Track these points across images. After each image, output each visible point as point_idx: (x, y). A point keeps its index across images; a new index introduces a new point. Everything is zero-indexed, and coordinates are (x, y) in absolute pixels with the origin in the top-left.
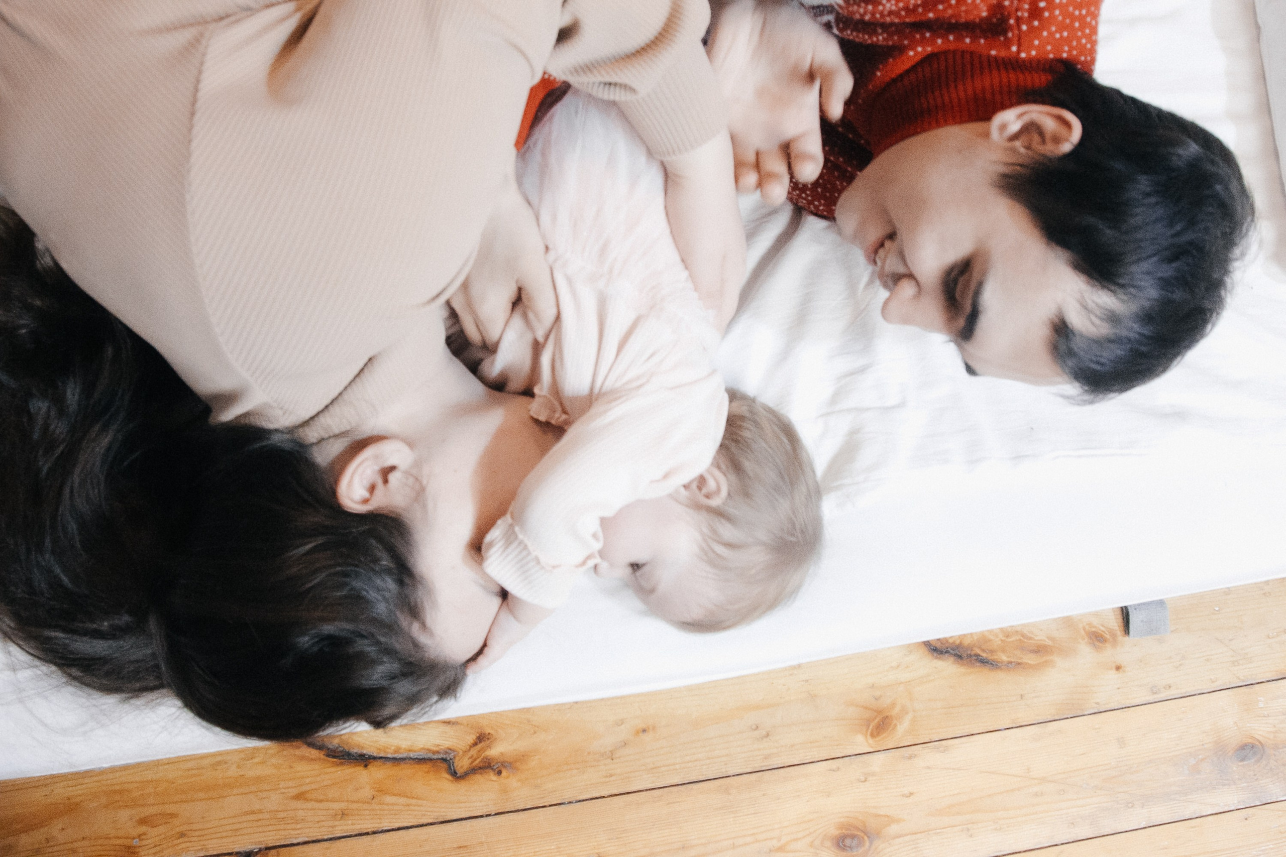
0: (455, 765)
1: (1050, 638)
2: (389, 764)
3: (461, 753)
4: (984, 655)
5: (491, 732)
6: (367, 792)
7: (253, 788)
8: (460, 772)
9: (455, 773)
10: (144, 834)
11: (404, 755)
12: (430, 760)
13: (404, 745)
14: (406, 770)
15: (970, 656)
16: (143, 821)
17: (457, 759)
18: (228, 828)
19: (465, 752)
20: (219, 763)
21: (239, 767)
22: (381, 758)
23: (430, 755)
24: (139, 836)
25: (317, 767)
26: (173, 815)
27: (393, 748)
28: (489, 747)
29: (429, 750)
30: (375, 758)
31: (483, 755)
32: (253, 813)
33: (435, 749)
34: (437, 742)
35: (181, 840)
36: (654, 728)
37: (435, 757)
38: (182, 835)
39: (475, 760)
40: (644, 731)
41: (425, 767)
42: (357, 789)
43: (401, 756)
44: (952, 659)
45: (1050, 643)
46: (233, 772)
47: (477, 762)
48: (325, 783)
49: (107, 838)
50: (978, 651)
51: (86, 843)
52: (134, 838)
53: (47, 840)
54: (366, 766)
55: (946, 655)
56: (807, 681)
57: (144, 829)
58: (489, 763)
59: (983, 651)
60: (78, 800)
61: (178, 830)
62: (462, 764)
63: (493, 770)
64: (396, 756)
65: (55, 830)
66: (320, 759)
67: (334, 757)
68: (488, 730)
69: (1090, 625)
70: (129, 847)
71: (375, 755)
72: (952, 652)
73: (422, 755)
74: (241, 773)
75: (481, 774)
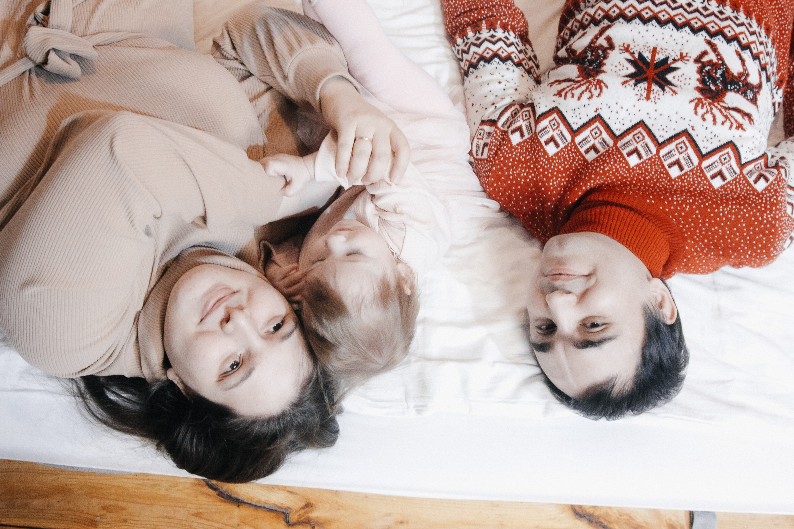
0: (290, 517)
1: (645, 522)
2: (252, 508)
3: (294, 511)
4: (605, 523)
5: (315, 503)
6: (236, 521)
7: (172, 504)
8: (291, 522)
9: (289, 522)
10: (104, 515)
11: (262, 505)
12: (276, 511)
13: (263, 499)
14: (261, 514)
15: (597, 522)
16: (105, 508)
17: (291, 514)
18: (151, 523)
19: (297, 511)
20: (156, 485)
21: (167, 490)
22: (249, 503)
23: (276, 508)
24: (101, 516)
25: (211, 500)
26: (123, 509)
27: (256, 499)
28: (311, 511)
29: (276, 505)
30: (245, 503)
31: (307, 515)
32: (169, 518)
33: (280, 505)
34: (283, 502)
35: (124, 524)
36: (407, 522)
37: (280, 510)
38: (125, 521)
39: (301, 517)
40: (401, 523)
41: (272, 515)
42: (230, 518)
43: (260, 505)
44: (586, 522)
45: (644, 525)
46: (163, 491)
47: (303, 518)
48: (213, 510)
49: (82, 512)
50: (602, 521)
51: (69, 512)
52: (97, 516)
53: (48, 506)
54: (238, 506)
55: (584, 518)
56: (500, 515)
57: (104, 512)
58: (309, 521)
59: (605, 521)
60: (70, 487)
61: (123, 517)
62: (294, 518)
63: (311, 525)
64: (258, 504)
65: (54, 501)
66: (213, 496)
67: (223, 497)
68: (312, 502)
69: (670, 520)
70: (93, 521)
71: (245, 501)
72: (587, 517)
73: (273, 507)
74: (167, 493)
75: (303, 525)
